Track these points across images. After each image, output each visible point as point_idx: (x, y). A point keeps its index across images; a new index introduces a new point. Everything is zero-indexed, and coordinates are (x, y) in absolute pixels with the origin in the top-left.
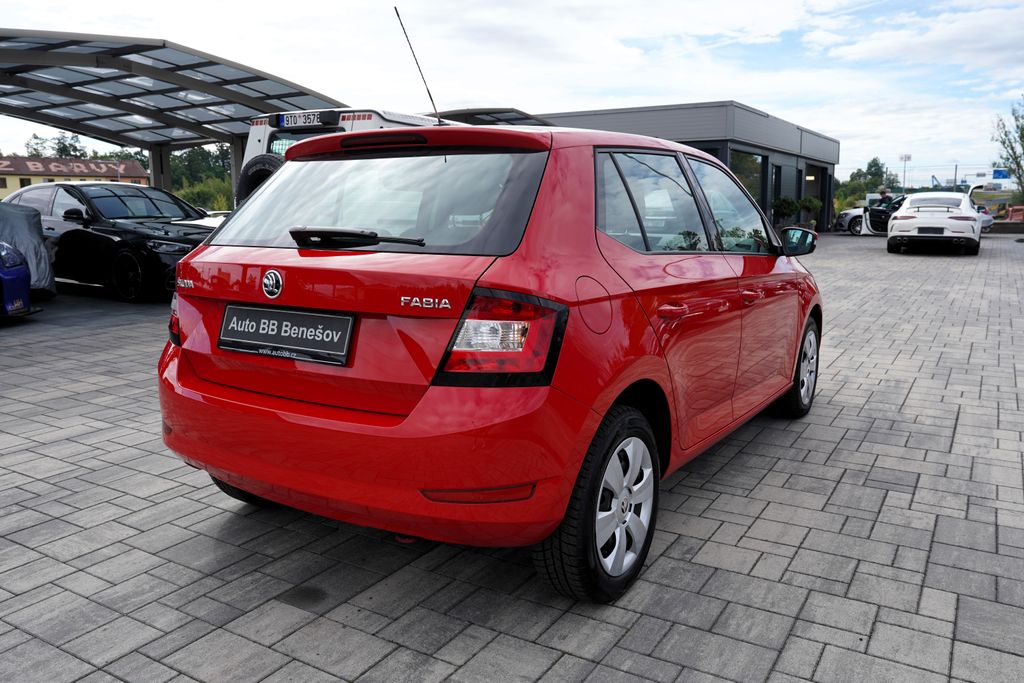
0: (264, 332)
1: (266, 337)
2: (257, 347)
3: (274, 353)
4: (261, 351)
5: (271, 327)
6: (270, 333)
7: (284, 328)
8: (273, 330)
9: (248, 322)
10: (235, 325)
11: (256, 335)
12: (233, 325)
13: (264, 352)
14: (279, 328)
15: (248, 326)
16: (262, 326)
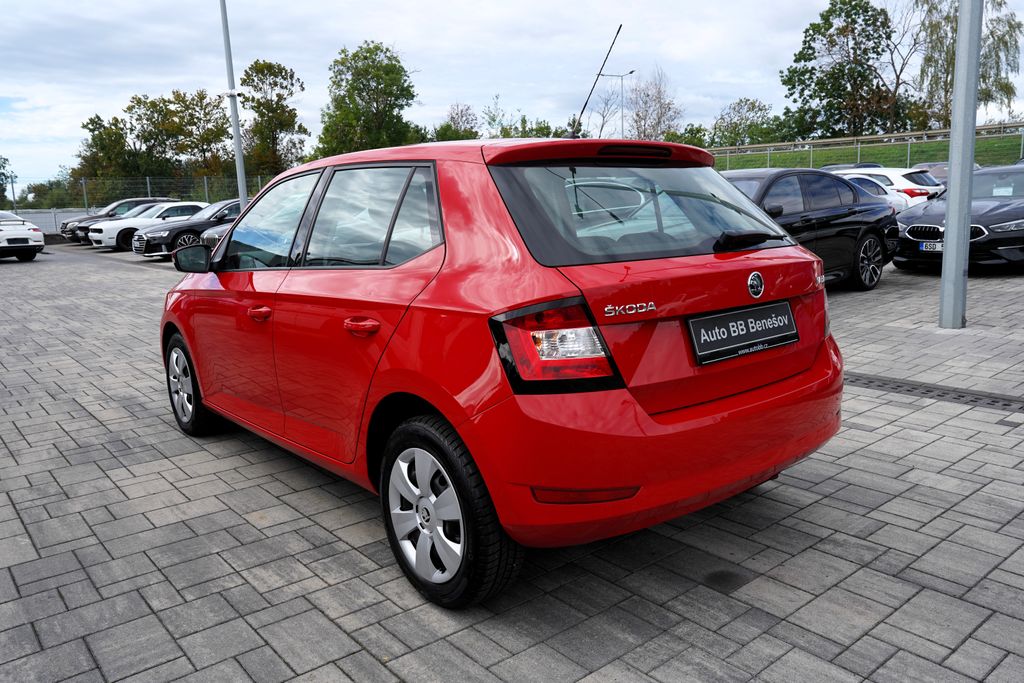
0: (736, 334)
1: (740, 338)
2: (735, 350)
3: (751, 350)
4: (740, 352)
5: (740, 328)
6: (741, 333)
7: (750, 326)
8: (742, 330)
9: (717, 330)
10: (706, 337)
11: (730, 339)
12: (704, 337)
13: (743, 352)
14: (747, 326)
15: (718, 334)
16: (732, 329)
